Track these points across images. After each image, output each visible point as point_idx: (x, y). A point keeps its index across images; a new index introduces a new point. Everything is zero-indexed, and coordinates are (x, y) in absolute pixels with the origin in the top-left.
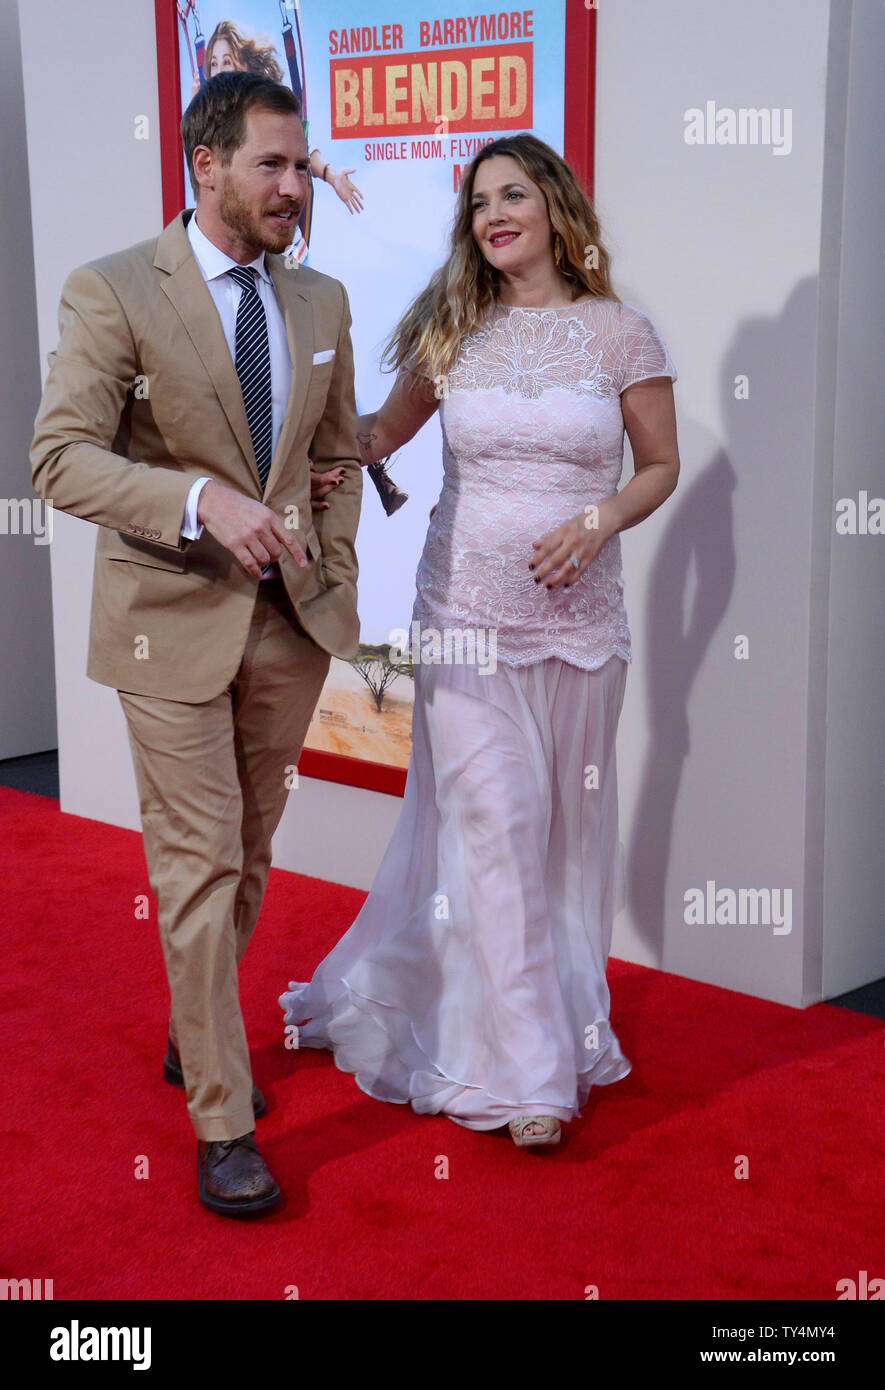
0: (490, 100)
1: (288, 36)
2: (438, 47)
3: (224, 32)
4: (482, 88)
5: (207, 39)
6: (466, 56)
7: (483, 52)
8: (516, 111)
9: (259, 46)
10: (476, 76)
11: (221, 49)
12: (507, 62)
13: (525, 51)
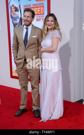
0: (40, 12)
1: (19, 6)
2: (34, 7)
3: (13, 5)
4: (39, 11)
5: (11, 6)
6: (37, 7)
7: (39, 7)
8: (43, 13)
9: (16, 7)
10: (38, 9)
11: (13, 7)
12: (41, 8)
13: (43, 7)
